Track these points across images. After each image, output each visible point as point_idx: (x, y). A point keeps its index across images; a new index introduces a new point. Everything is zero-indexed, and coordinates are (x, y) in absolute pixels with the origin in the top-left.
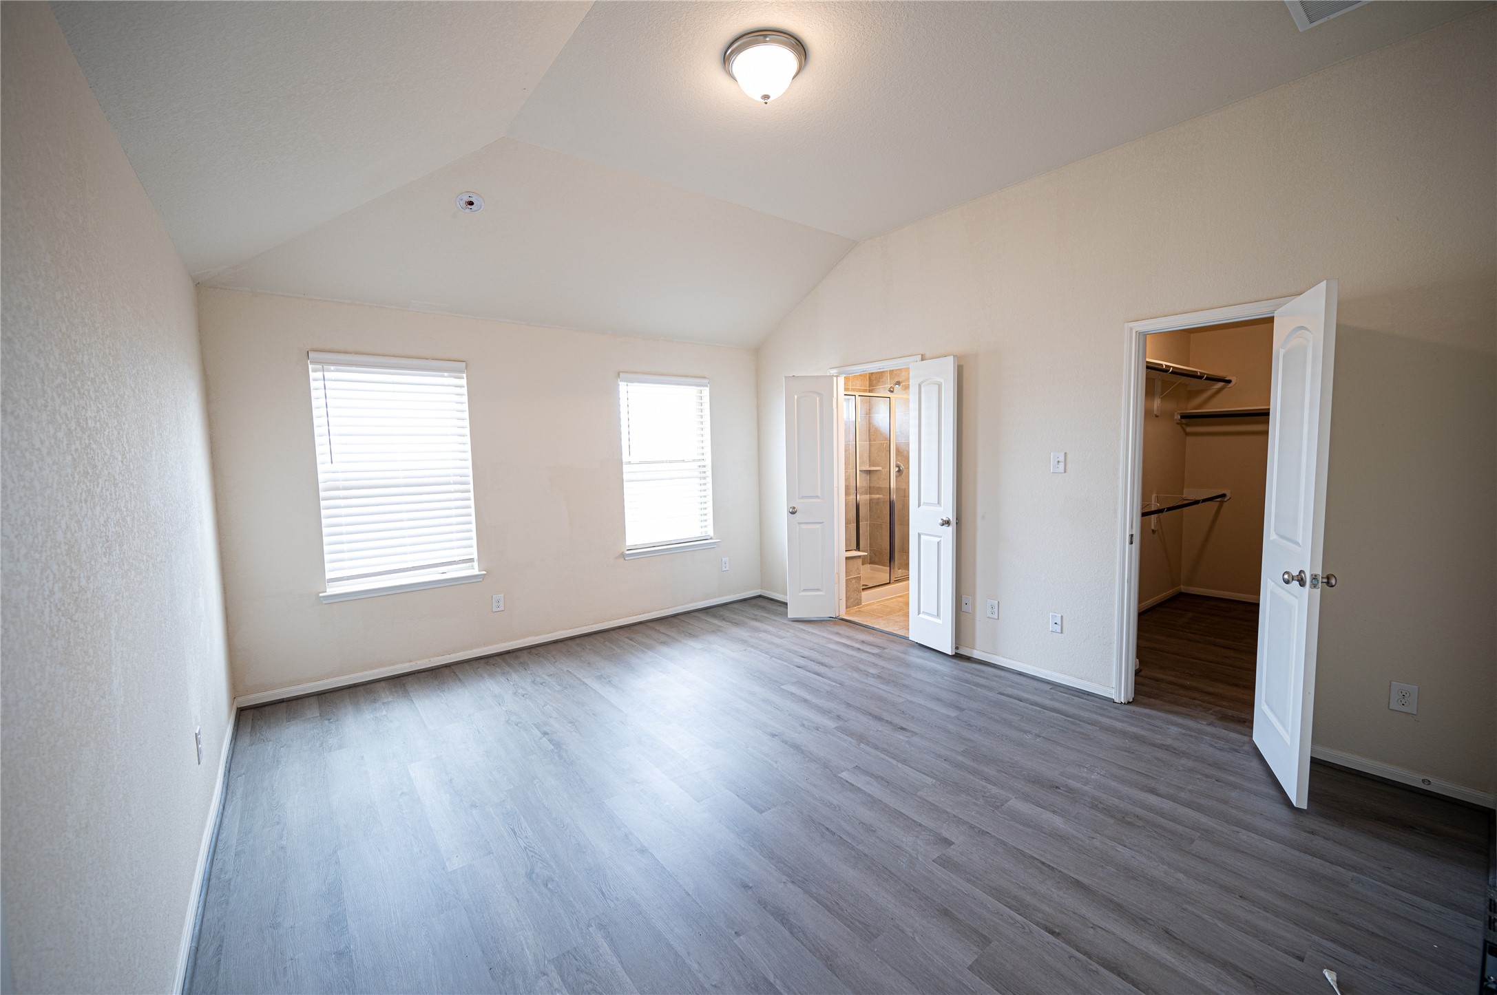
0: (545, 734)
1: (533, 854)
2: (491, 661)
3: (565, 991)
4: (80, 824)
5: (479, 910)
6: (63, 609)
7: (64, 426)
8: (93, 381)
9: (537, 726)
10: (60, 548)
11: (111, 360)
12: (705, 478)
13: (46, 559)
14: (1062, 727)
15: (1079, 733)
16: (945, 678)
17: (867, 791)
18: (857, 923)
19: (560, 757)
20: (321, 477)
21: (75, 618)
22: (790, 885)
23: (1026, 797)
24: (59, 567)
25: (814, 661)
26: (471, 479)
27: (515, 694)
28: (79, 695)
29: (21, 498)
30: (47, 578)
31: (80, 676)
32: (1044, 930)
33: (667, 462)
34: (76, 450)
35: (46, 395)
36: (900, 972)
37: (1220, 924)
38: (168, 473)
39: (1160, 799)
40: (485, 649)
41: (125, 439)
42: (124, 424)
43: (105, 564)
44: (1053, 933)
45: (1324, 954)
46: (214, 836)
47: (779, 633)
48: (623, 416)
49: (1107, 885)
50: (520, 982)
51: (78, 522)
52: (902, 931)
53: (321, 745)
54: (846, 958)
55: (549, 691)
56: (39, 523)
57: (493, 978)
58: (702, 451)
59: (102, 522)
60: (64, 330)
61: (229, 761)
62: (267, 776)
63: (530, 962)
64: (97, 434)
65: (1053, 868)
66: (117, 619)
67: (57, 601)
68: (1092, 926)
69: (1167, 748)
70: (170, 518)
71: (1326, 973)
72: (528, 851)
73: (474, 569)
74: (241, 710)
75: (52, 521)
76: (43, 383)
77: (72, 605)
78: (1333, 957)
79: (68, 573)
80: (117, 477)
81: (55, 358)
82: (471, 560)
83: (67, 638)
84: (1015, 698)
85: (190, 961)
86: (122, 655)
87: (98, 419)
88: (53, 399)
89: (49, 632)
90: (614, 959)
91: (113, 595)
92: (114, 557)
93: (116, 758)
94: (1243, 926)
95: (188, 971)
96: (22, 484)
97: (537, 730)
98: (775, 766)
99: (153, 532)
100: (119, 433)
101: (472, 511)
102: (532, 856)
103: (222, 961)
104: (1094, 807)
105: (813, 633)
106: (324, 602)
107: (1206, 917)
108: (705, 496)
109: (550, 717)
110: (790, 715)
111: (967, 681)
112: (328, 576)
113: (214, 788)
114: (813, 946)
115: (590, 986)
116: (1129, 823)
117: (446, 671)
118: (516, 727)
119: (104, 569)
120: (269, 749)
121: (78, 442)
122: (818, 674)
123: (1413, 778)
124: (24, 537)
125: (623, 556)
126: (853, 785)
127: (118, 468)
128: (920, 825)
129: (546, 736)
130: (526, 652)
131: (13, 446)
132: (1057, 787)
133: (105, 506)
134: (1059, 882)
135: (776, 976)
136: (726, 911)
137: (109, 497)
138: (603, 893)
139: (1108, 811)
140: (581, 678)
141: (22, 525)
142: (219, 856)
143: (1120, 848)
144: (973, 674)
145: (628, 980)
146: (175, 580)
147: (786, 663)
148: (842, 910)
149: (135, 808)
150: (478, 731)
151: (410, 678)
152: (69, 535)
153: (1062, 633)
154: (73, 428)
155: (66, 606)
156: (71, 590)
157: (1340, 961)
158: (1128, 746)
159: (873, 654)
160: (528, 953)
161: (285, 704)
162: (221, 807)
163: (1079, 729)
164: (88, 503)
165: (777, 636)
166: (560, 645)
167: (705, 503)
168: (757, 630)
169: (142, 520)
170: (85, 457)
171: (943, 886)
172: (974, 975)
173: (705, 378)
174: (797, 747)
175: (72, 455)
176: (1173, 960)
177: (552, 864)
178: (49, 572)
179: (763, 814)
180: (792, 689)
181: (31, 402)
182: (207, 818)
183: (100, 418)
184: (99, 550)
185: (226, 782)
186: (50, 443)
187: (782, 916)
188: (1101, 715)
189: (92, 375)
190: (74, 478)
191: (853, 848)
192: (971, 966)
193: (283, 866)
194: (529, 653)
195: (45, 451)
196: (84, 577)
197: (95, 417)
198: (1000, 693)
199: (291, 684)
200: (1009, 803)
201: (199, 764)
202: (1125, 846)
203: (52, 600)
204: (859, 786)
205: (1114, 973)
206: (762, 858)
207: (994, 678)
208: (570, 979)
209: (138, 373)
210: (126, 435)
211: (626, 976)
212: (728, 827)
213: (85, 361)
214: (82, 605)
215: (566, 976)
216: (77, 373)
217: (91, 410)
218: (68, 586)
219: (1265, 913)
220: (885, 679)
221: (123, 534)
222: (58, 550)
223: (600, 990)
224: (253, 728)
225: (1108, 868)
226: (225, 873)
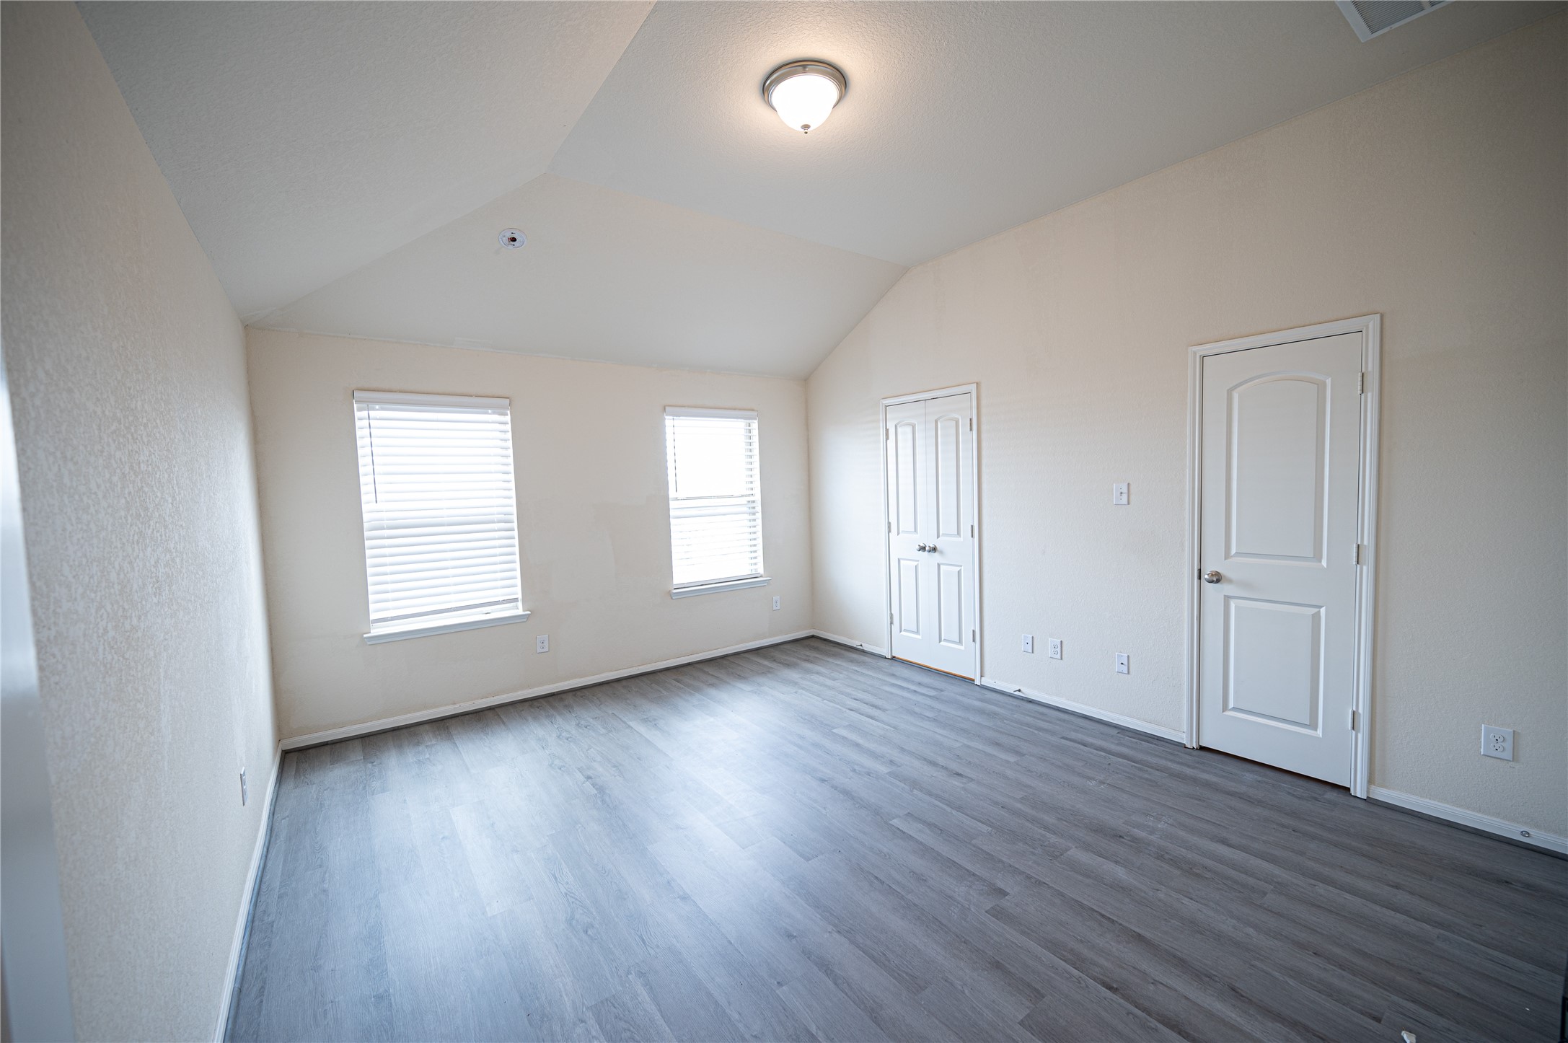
0: (589, 778)
1: (574, 900)
2: (536, 703)
3: (602, 1039)
4: (130, 857)
5: (518, 956)
6: (115, 647)
7: (118, 471)
8: (145, 426)
9: (581, 770)
10: (114, 588)
11: (163, 405)
12: (754, 514)
13: (101, 599)
14: (1128, 773)
15: (1147, 779)
16: (1005, 721)
17: (919, 838)
18: (904, 975)
19: (603, 801)
20: (366, 517)
21: (127, 656)
22: (836, 935)
23: (1087, 847)
24: (113, 606)
25: (867, 704)
26: (515, 518)
27: (559, 737)
28: (130, 731)
29: (79, 540)
30: (101, 616)
31: (130, 713)
32: (1101, 984)
33: (714, 497)
34: (130, 493)
35: (102, 441)
36: (946, 1025)
37: (1291, 982)
38: (216, 515)
39: (1231, 849)
40: (530, 691)
41: (175, 482)
42: (174, 467)
43: (155, 603)
44: (1110, 988)
45: (1405, 1015)
46: (258, 878)
47: (832, 674)
48: (670, 451)
49: (1171, 940)
50: (557, 1028)
51: (130, 563)
52: (952, 984)
53: (364, 788)
54: (891, 1010)
55: (593, 734)
56: (95, 564)
57: (530, 1024)
58: (751, 486)
59: (153, 563)
60: (119, 378)
61: (273, 803)
62: (310, 819)
63: (568, 1008)
64: (149, 477)
65: (1113, 921)
66: (165, 658)
67: (110, 640)
68: (1152, 981)
69: (1241, 797)
70: (217, 559)
71: (1405, 1035)
72: (569, 897)
73: (518, 609)
74: (286, 753)
75: (106, 562)
76: (100, 429)
77: (124, 644)
78: (1413, 1019)
79: (120, 613)
80: (167, 518)
81: (111, 406)
82: (516, 600)
83: (119, 675)
84: (1079, 743)
85: (233, 1001)
86: (170, 693)
87: (150, 462)
88: (109, 445)
89: (102, 669)
90: (653, 1007)
91: (162, 635)
92: (164, 597)
93: (163, 795)
94: (1315, 984)
95: (231, 1011)
96: (80, 526)
97: (580, 774)
98: (824, 812)
99: (201, 573)
100: (169, 475)
101: (517, 549)
102: (573, 902)
103: (264, 1002)
104: (1160, 857)
105: (867, 675)
106: (369, 643)
107: (1277, 974)
108: (755, 533)
109: (595, 761)
110: (840, 760)
111: (1028, 725)
112: (373, 616)
113: (258, 829)
114: (858, 997)
115: (628, 1034)
116: (1197, 875)
117: (490, 714)
118: (558, 770)
119: (154, 608)
120: (313, 792)
121: (131, 486)
122: (872, 718)
123: (1511, 830)
124: (81, 577)
125: (670, 594)
126: (904, 833)
127: (168, 510)
128: (974, 875)
129: (590, 780)
130: (570, 694)
131: (72, 491)
132: (1120, 836)
133: (155, 548)
134: (1119, 936)
135: (818, 1028)
136: (769, 961)
137: (159, 538)
138: (643, 940)
139: (1175, 862)
140: (626, 721)
141: (79, 566)
142: (263, 898)
143: (1186, 901)
144: (1034, 717)
145: (667, 1028)
146: (222, 620)
147: (838, 706)
148: (889, 961)
149: (181, 844)
150: (521, 775)
151: (453, 721)
152: (122, 576)
153: (1128, 673)
154: (126, 472)
155: (119, 644)
156: (123, 629)
157: (1420, 1022)
158: (1198, 794)
159: (930, 697)
160: (566, 999)
161: (328, 747)
162: (265, 849)
163: (1146, 776)
164: (140, 545)
165: (830, 678)
166: (605, 688)
167: (755, 539)
168: (809, 671)
169: (190, 561)
170: (137, 500)
171: (996, 938)
172: (1025, 1030)
173: (753, 410)
174: (847, 793)
175: (125, 498)
176: (1238, 1019)
177: (593, 910)
178: (103, 611)
179: (810, 862)
180: (844, 732)
181: (89, 449)
182: (251, 859)
183: (152, 462)
184: (150, 590)
185: (270, 825)
186: (106, 487)
187: (826, 967)
188: (1171, 761)
189: (145, 420)
190: (127, 520)
191: (902, 898)
192: (1022, 1021)
193: (325, 909)
194: (575, 695)
195: (100, 495)
196: (135, 616)
197: (148, 461)
198: (1063, 738)
199: (335, 726)
200: (1068, 853)
201: (244, 805)
202: (1191, 899)
203: (106, 638)
204: (911, 833)
205: (1175, 1032)
206: (808, 907)
207: (1058, 722)
208: (609, 1027)
209: (188, 417)
210: (176, 478)
211: (664, 1024)
212: (773, 875)
213: (138, 407)
214: (133, 644)
215: (604, 1024)
216: (131, 418)
217: (143, 455)
218: (121, 625)
219: (1340, 971)
220: (942, 723)
221: (172, 575)
222: (112, 590)
223: (637, 1038)
224: (297, 771)
225: (1172, 921)
226: (269, 915)
